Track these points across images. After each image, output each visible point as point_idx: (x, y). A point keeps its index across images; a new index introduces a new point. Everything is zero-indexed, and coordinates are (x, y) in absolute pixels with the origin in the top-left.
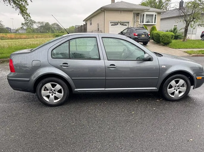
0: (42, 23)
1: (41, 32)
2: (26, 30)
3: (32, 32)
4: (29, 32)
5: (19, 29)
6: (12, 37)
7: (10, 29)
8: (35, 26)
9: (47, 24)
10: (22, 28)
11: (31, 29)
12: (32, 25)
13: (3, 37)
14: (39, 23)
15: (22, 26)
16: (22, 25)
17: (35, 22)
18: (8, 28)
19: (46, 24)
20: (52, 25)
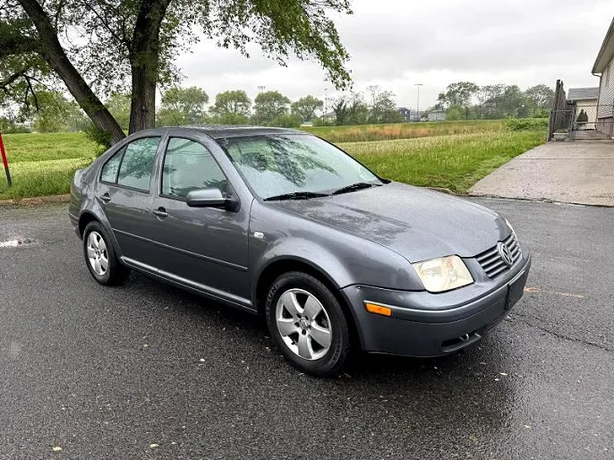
0: (497, 88)
1: (488, 117)
2: (447, 111)
3: (462, 118)
4: (454, 118)
5: (431, 111)
6: (394, 133)
7: (409, 112)
8: (474, 100)
9: (513, 90)
10: (437, 107)
11: (460, 110)
12: (467, 96)
13: (375, 133)
14: (488, 88)
15: (438, 102)
16: (440, 98)
17: (475, 89)
18: (403, 110)
19: (507, 93)
20: (529, 92)
